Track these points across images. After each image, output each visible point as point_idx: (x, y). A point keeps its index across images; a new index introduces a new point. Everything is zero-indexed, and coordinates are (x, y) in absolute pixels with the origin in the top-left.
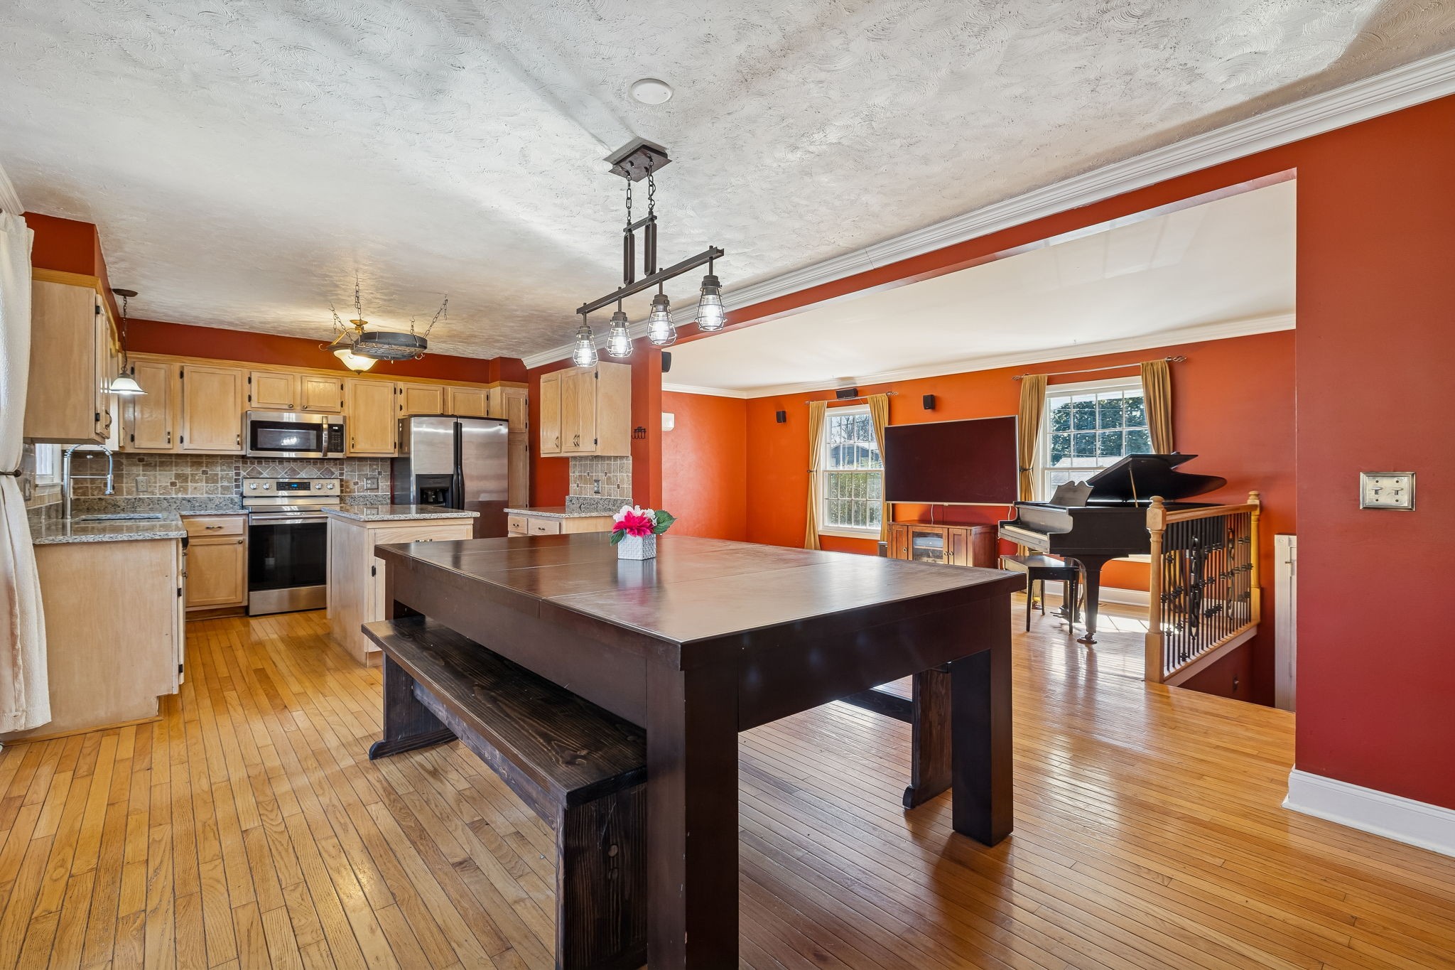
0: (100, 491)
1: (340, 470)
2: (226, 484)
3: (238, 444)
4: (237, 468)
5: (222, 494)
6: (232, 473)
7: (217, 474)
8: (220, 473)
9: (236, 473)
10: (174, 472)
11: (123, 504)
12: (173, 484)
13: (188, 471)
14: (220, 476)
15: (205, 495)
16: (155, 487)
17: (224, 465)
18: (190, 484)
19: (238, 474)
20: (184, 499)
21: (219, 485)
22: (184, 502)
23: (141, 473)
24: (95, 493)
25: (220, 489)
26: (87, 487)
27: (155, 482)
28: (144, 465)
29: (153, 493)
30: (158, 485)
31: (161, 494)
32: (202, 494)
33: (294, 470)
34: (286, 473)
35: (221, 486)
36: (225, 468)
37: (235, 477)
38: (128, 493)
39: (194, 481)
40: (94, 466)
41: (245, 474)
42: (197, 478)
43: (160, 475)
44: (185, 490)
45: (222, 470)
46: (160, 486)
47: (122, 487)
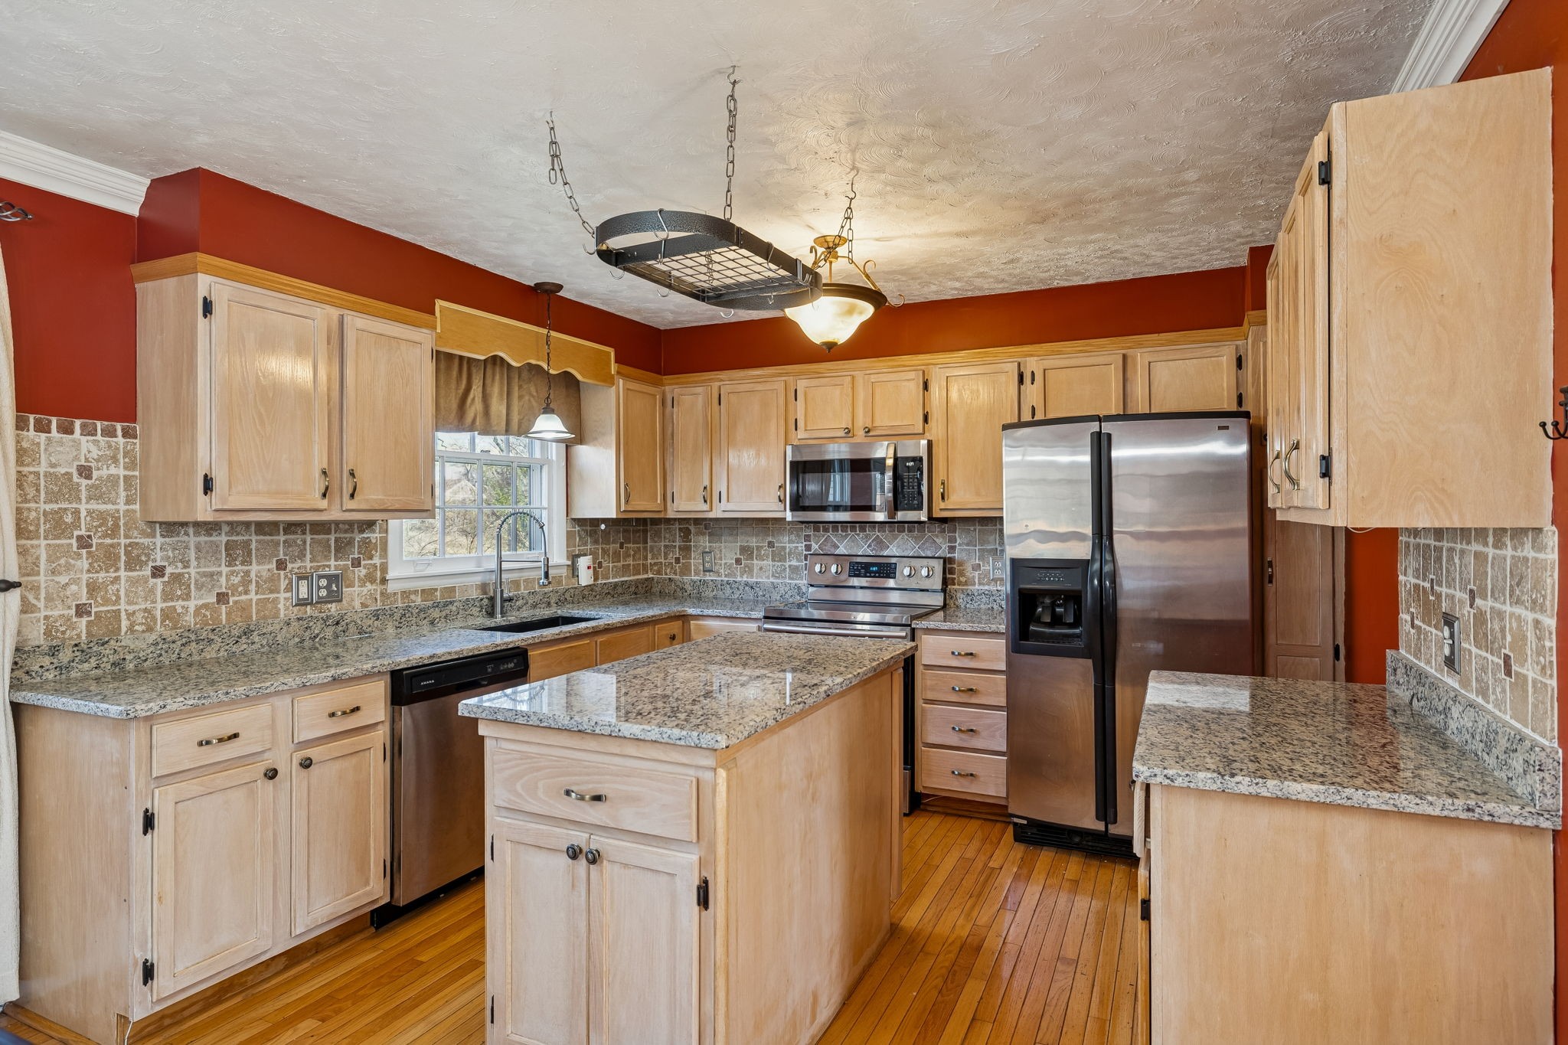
0: (672, 568)
1: (950, 541)
2: (794, 563)
3: (780, 501)
4: (807, 538)
5: (790, 578)
6: (801, 546)
7: (784, 548)
8: (788, 545)
9: (806, 545)
10: (739, 544)
11: (690, 588)
12: (738, 561)
13: (753, 542)
14: (787, 550)
15: (772, 580)
16: (721, 565)
17: (792, 533)
18: (755, 562)
19: (808, 548)
20: (747, 584)
21: (787, 564)
22: (747, 588)
23: (708, 544)
24: (668, 571)
25: (788, 570)
26: (661, 562)
27: (721, 559)
28: (710, 535)
29: (718, 574)
30: (723, 562)
31: (726, 576)
32: (768, 577)
33: (881, 542)
34: (869, 546)
35: (790, 566)
36: (793, 537)
37: (805, 552)
38: (696, 574)
39: (760, 558)
40: (667, 536)
41: (817, 547)
42: (763, 552)
43: (725, 547)
44: (749, 570)
45: (790, 542)
46: (726, 564)
47: (690, 563)
